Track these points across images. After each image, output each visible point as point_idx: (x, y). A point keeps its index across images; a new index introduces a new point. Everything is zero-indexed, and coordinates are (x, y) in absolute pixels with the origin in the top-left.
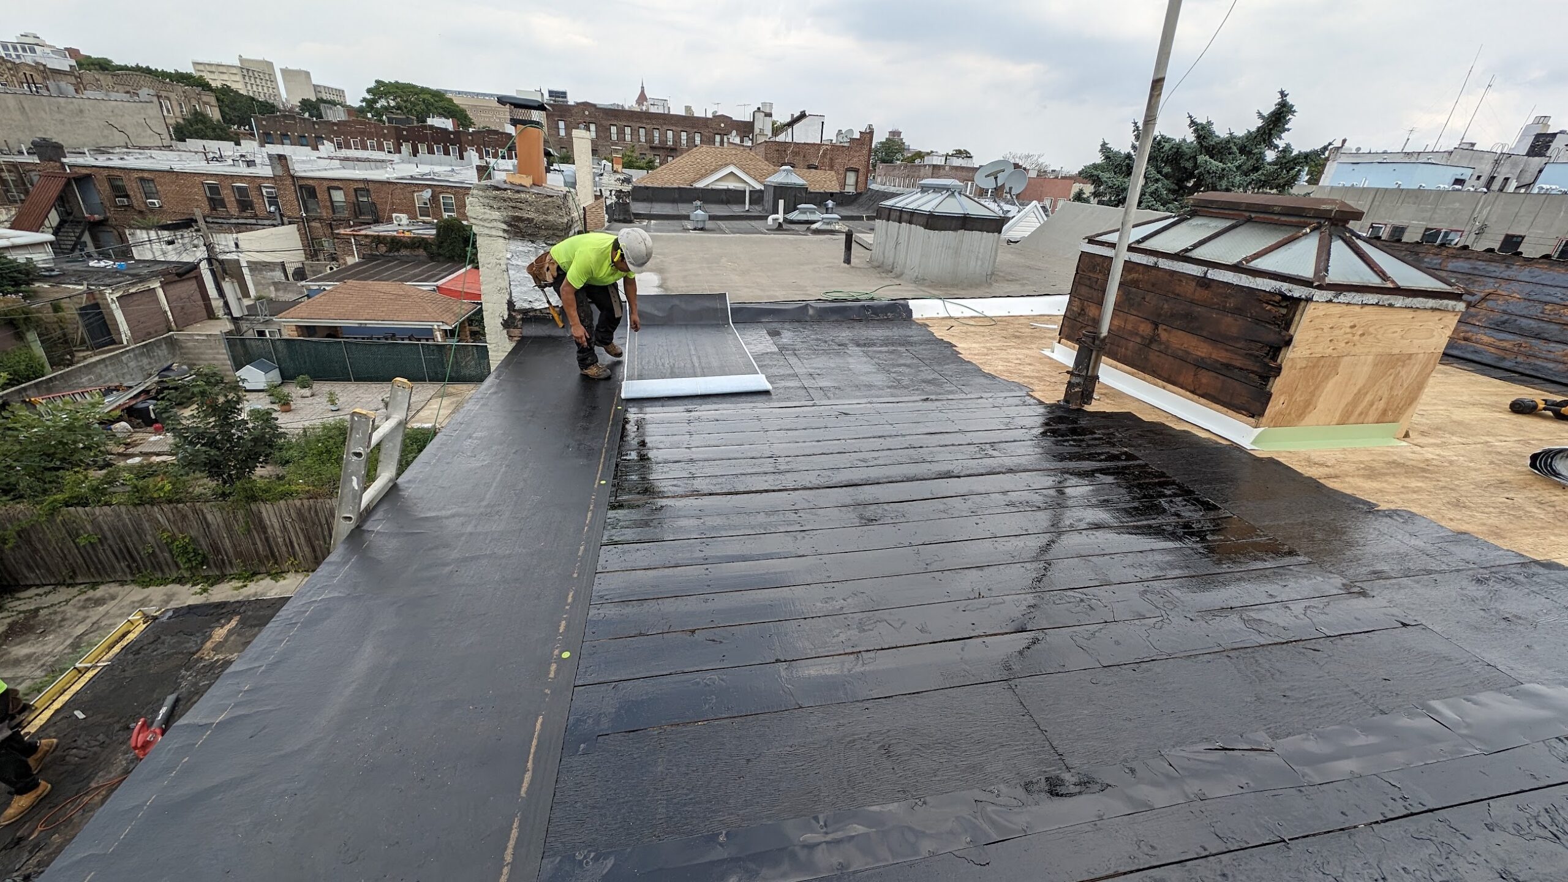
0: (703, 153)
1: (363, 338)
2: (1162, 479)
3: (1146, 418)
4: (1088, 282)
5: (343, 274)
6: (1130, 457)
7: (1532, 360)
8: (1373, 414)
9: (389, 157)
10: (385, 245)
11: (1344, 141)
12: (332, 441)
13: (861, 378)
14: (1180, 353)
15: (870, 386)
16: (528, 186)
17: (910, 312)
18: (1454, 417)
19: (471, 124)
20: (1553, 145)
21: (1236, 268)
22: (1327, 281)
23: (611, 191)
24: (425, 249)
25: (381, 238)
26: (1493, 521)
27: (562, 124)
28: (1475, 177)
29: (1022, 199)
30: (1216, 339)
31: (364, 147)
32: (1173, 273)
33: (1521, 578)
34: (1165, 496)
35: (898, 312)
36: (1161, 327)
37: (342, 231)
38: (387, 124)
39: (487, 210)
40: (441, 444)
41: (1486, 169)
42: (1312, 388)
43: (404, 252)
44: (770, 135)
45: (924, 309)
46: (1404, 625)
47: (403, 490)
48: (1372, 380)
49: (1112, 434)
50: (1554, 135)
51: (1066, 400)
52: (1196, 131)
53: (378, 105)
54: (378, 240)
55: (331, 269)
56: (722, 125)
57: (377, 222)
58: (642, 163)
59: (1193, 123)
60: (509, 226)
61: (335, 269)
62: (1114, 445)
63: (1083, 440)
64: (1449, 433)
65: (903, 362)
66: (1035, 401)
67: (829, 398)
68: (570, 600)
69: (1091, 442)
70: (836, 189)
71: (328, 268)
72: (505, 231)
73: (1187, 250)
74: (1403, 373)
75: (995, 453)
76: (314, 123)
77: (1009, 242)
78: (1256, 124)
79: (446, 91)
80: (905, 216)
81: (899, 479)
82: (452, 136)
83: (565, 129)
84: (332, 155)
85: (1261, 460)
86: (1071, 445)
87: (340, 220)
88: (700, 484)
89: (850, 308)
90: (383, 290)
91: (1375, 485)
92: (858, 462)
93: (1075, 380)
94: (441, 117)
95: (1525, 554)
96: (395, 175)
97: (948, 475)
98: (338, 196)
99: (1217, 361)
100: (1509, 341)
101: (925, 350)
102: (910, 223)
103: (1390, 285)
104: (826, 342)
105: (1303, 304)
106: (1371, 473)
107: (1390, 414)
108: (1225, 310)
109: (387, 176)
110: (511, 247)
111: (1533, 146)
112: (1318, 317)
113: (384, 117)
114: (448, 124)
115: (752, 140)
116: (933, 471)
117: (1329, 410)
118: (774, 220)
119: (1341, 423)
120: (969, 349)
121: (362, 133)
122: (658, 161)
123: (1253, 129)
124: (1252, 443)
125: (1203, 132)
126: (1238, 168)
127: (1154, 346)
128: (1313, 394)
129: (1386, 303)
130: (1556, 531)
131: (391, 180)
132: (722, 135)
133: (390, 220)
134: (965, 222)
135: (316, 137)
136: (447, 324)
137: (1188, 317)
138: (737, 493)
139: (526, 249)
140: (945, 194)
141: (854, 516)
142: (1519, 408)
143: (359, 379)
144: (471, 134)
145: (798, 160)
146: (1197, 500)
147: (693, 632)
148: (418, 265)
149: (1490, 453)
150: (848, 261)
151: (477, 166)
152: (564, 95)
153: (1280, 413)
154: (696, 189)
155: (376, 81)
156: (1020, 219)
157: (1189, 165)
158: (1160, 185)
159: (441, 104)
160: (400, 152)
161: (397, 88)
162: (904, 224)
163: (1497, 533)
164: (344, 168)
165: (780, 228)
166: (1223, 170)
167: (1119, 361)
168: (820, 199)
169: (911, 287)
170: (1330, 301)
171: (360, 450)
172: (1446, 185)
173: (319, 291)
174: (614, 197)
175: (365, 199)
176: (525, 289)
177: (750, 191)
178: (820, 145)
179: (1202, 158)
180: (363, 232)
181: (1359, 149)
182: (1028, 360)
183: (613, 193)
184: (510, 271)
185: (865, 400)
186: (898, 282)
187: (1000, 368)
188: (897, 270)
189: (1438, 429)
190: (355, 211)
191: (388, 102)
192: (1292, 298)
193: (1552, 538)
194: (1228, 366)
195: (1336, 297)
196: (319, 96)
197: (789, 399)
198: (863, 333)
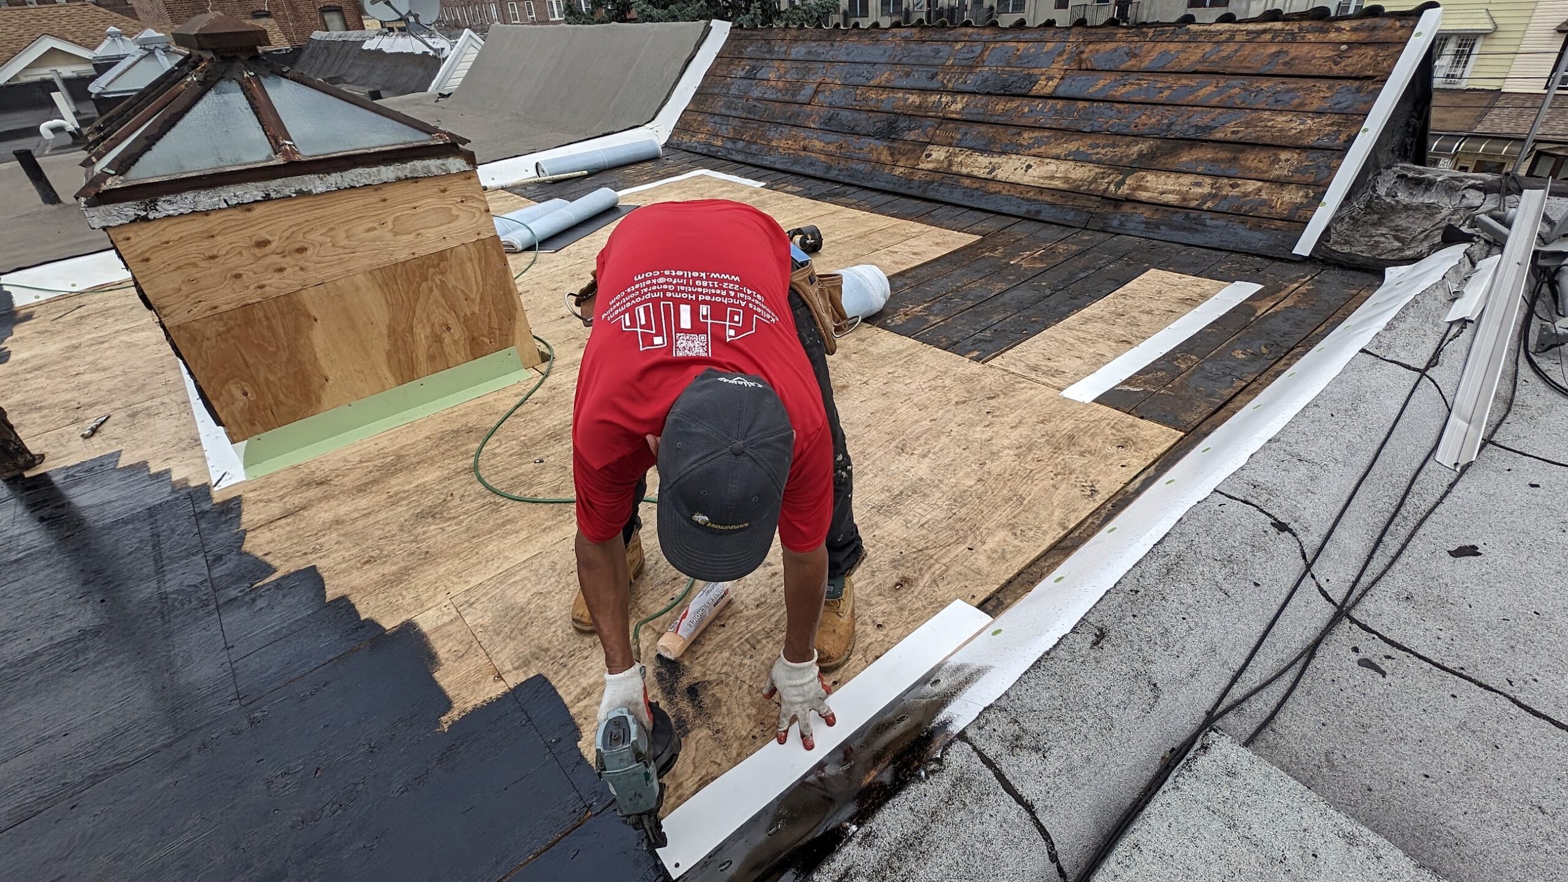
7: (850, 164)
8: (455, 351)
17: (10, 297)
22: (110, 184)
42: (286, 355)
48: (403, 307)
77: (440, 97)
100: (834, 143)
107: (487, 341)
117: (359, 372)
118: (53, 130)
124: (244, 469)
128: (296, 361)
129: (288, 193)
153: (257, 408)
156: (457, 59)
195: (150, 208)
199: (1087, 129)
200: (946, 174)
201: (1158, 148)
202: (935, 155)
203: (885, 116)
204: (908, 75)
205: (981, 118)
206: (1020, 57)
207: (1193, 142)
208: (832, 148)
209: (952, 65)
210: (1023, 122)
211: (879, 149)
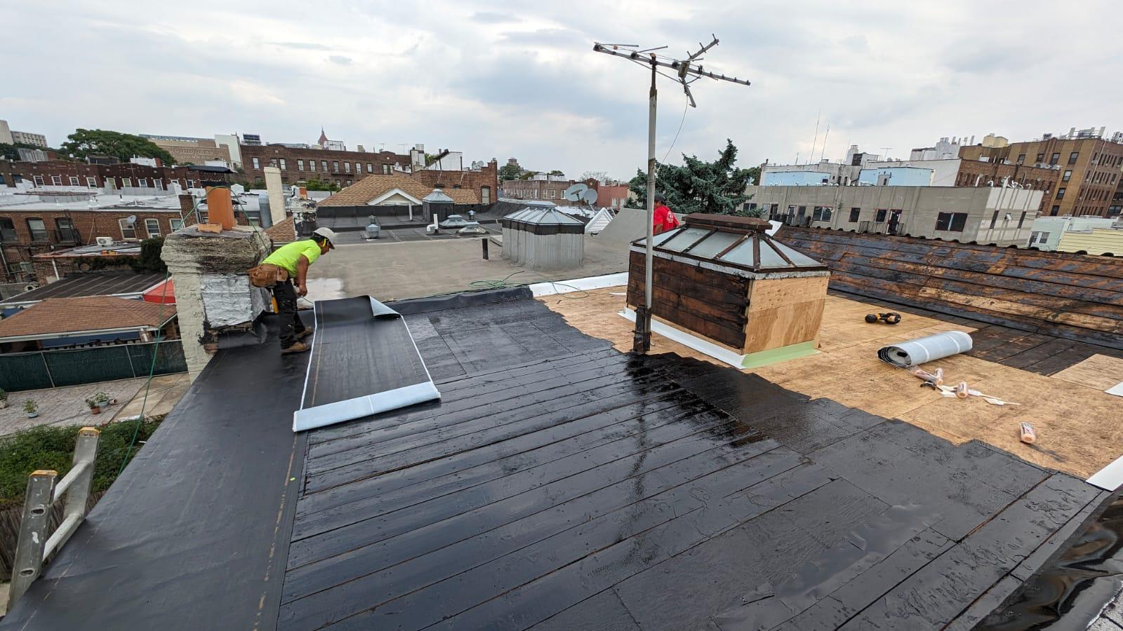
0: (374, 181)
1: (66, 347)
2: (695, 400)
3: (683, 355)
4: (637, 269)
5: (45, 293)
6: (676, 386)
7: (871, 289)
8: (800, 338)
9: (92, 190)
10: (89, 264)
11: (767, 160)
12: (29, 448)
13: (502, 350)
14: (695, 312)
15: (506, 356)
16: (219, 232)
17: (531, 293)
18: (841, 330)
19: (174, 162)
20: (862, 160)
21: (714, 261)
22: (761, 268)
23: (299, 214)
24: (130, 265)
25: (84, 259)
26: (866, 397)
27: (256, 161)
28: (832, 178)
29: (597, 206)
30: (712, 303)
31: (66, 183)
32: (682, 264)
33: (883, 433)
34: (697, 412)
35: (522, 294)
36: (682, 296)
37: (42, 256)
38: (89, 164)
39: (181, 254)
40: (136, 470)
41: (836, 173)
42: (766, 328)
43: (109, 269)
44: (424, 165)
45: (541, 290)
46: (833, 480)
47: (93, 526)
48: (796, 318)
49: (663, 370)
50: (861, 154)
51: (635, 350)
52: (688, 162)
53: (81, 148)
54: (82, 260)
55: (30, 288)
56: (388, 158)
57: (80, 244)
58: (327, 186)
59: (685, 158)
60: (202, 264)
61: (34, 289)
62: (665, 379)
63: (647, 378)
64: (840, 341)
65: (528, 333)
66: (616, 352)
67: (478, 371)
68: (261, 605)
69: (652, 379)
70: (476, 202)
71: (26, 289)
72: (198, 268)
73: (687, 250)
74: (810, 313)
75: (594, 398)
76: (11, 164)
77: (592, 234)
78: (719, 157)
79: (149, 136)
80: (521, 226)
81: (530, 430)
82: (155, 172)
83: (259, 163)
84: (31, 190)
85: (746, 375)
86: (641, 383)
87: (40, 245)
88: (379, 465)
89: (490, 295)
90: (87, 304)
91: (807, 383)
92: (501, 422)
93: (638, 336)
94: (143, 157)
95: (884, 416)
96: (99, 206)
97: (564, 421)
98: (38, 226)
99: (714, 316)
100: (859, 279)
101: (543, 321)
102: (525, 230)
103: (792, 266)
104: (473, 323)
105: (751, 281)
106: (806, 375)
107: (809, 336)
108: (712, 286)
109: (90, 206)
110: (205, 281)
111: (854, 160)
112: (760, 288)
113: (86, 158)
114: (152, 163)
115: (411, 168)
116: (554, 419)
117: (778, 339)
118: (431, 228)
119: (786, 345)
120: (572, 317)
121: (63, 171)
122: (339, 184)
123: (718, 160)
124: (742, 364)
125: (691, 163)
126: (714, 182)
127: (680, 308)
128: (767, 331)
129: (793, 276)
130: (895, 398)
131: (94, 210)
132: (388, 165)
133: (94, 243)
134: (560, 229)
135: (13, 175)
136: (153, 326)
137: (695, 290)
138: (409, 467)
139: (219, 280)
140: (545, 211)
141: (499, 469)
142: (870, 320)
143: (62, 383)
144: (173, 170)
145: (446, 182)
146: (715, 412)
147: (373, 609)
148: (121, 279)
149: (860, 351)
150: (486, 257)
151: (180, 196)
152: (257, 137)
153: (752, 345)
154: (370, 206)
155: (77, 130)
156: (597, 219)
157: (687, 181)
158: (674, 194)
159: (145, 147)
160: (103, 186)
161: (100, 135)
162: (521, 231)
163: (869, 405)
164: (44, 201)
165: (436, 233)
166: (706, 184)
167: (662, 317)
168: (463, 210)
169: (532, 273)
170: (764, 279)
171: (42, 506)
172: (819, 183)
173: (15, 310)
174: (302, 218)
175: (67, 227)
176: (220, 311)
177: (413, 207)
178: (461, 172)
179: (694, 178)
180: (65, 255)
181: (775, 164)
182: (610, 321)
183: (301, 215)
184: (205, 299)
185: (503, 368)
186: (522, 270)
187: (593, 329)
188: (522, 260)
189: (834, 339)
190: (56, 238)
191: (90, 146)
192: (745, 278)
193: (894, 403)
194: (720, 319)
195: (767, 276)
196: (17, 140)
197: (448, 376)
198: (501, 313)
199: (1028, 291)
200: (937, 300)
201: (1076, 304)
202: (928, 291)
203: (891, 272)
204: (904, 256)
205: (956, 279)
206: (976, 257)
207: (1098, 304)
208: (859, 281)
209: (932, 255)
210: (983, 283)
211: (892, 285)
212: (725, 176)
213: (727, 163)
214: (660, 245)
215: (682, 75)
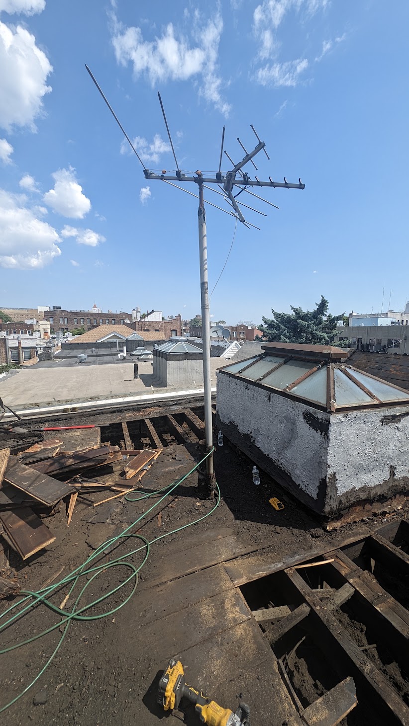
21: (284, 393)
22: (336, 405)
27: (51, 319)
28: (397, 321)
44: (139, 319)
52: (295, 311)
56: (123, 316)
59: (292, 308)
73: (260, 380)
77: (226, 358)
78: (316, 308)
80: (161, 355)
83: (53, 321)
103: (377, 402)
118: (121, 356)
126: (313, 323)
132: (124, 320)
134: (187, 356)
140: (178, 343)
145: (151, 328)
150: (136, 377)
152: (60, 307)
156: (230, 349)
157: (295, 323)
162: (161, 358)
165: (124, 359)
166: (308, 325)
170: (342, 419)
174: (42, 350)
177: (119, 343)
178: (159, 322)
181: (359, 314)
188: (161, 379)
212: (321, 319)
213: (322, 311)
214: (239, 373)
215: (228, 189)
